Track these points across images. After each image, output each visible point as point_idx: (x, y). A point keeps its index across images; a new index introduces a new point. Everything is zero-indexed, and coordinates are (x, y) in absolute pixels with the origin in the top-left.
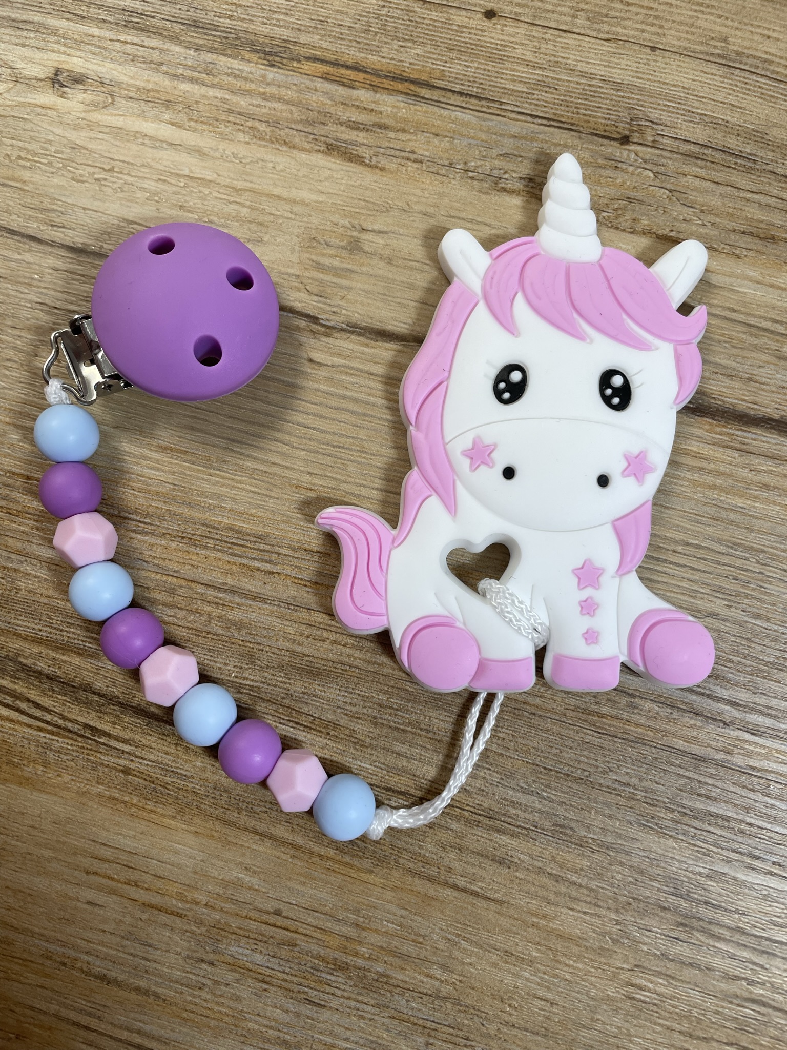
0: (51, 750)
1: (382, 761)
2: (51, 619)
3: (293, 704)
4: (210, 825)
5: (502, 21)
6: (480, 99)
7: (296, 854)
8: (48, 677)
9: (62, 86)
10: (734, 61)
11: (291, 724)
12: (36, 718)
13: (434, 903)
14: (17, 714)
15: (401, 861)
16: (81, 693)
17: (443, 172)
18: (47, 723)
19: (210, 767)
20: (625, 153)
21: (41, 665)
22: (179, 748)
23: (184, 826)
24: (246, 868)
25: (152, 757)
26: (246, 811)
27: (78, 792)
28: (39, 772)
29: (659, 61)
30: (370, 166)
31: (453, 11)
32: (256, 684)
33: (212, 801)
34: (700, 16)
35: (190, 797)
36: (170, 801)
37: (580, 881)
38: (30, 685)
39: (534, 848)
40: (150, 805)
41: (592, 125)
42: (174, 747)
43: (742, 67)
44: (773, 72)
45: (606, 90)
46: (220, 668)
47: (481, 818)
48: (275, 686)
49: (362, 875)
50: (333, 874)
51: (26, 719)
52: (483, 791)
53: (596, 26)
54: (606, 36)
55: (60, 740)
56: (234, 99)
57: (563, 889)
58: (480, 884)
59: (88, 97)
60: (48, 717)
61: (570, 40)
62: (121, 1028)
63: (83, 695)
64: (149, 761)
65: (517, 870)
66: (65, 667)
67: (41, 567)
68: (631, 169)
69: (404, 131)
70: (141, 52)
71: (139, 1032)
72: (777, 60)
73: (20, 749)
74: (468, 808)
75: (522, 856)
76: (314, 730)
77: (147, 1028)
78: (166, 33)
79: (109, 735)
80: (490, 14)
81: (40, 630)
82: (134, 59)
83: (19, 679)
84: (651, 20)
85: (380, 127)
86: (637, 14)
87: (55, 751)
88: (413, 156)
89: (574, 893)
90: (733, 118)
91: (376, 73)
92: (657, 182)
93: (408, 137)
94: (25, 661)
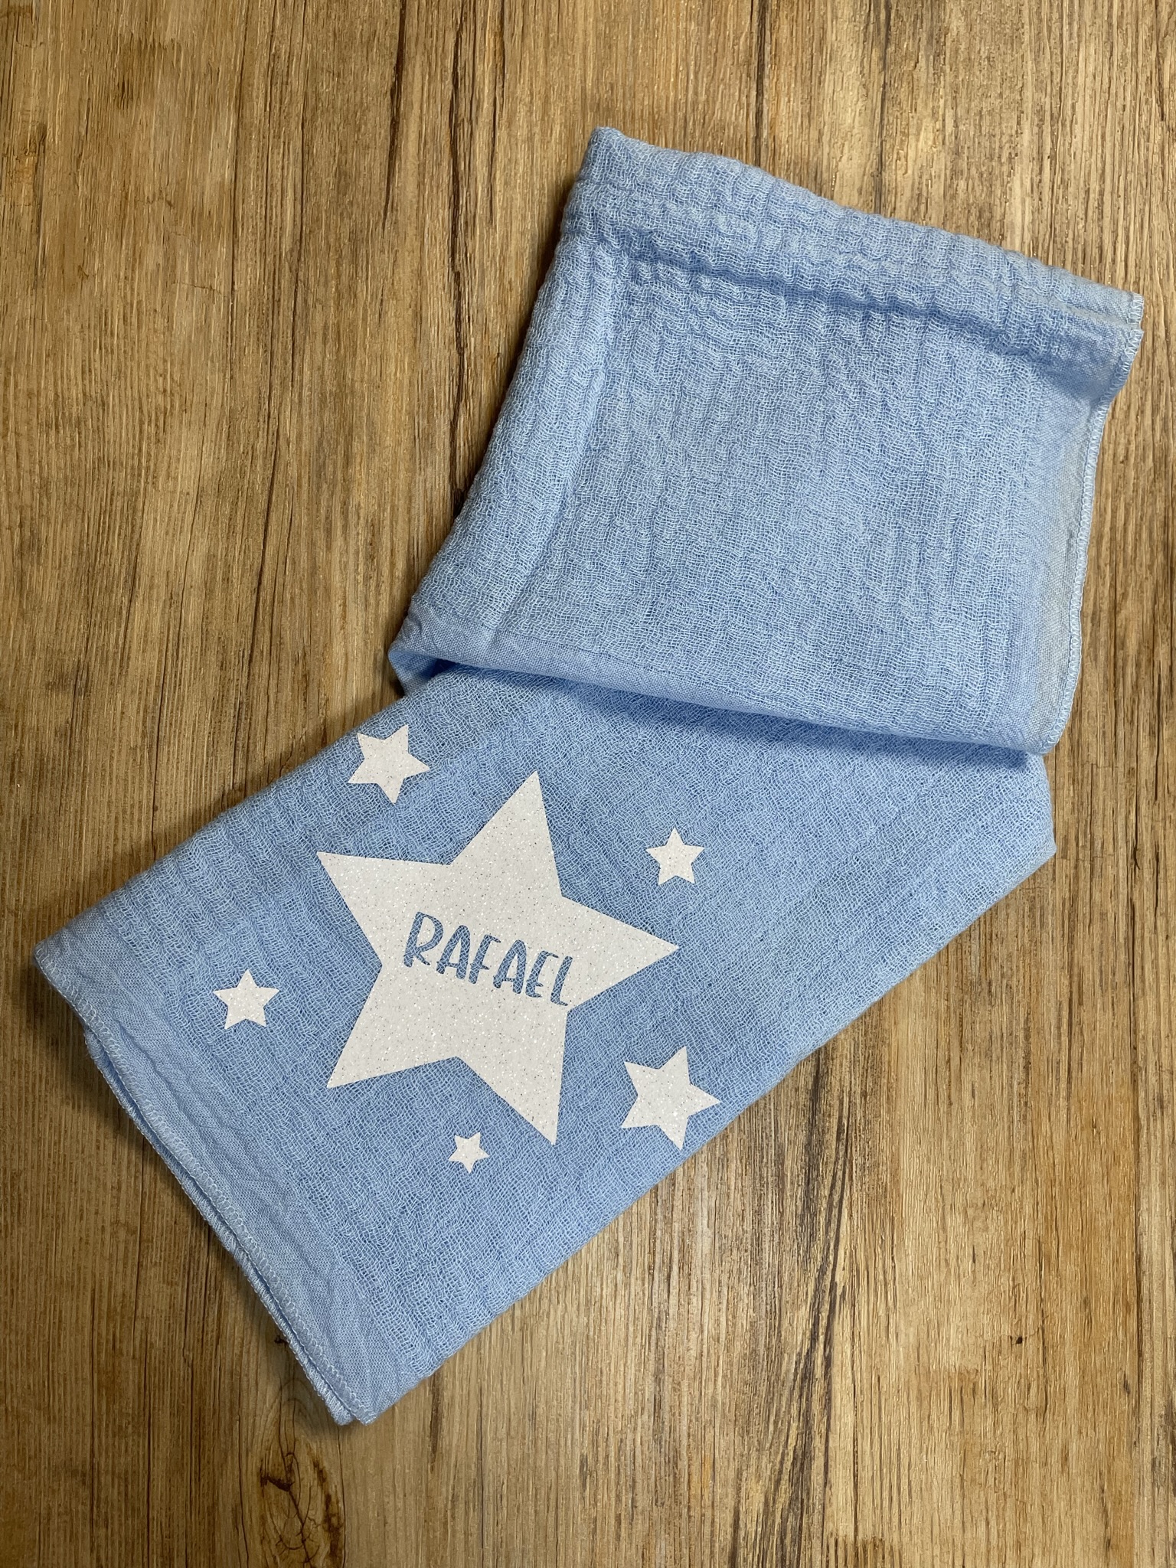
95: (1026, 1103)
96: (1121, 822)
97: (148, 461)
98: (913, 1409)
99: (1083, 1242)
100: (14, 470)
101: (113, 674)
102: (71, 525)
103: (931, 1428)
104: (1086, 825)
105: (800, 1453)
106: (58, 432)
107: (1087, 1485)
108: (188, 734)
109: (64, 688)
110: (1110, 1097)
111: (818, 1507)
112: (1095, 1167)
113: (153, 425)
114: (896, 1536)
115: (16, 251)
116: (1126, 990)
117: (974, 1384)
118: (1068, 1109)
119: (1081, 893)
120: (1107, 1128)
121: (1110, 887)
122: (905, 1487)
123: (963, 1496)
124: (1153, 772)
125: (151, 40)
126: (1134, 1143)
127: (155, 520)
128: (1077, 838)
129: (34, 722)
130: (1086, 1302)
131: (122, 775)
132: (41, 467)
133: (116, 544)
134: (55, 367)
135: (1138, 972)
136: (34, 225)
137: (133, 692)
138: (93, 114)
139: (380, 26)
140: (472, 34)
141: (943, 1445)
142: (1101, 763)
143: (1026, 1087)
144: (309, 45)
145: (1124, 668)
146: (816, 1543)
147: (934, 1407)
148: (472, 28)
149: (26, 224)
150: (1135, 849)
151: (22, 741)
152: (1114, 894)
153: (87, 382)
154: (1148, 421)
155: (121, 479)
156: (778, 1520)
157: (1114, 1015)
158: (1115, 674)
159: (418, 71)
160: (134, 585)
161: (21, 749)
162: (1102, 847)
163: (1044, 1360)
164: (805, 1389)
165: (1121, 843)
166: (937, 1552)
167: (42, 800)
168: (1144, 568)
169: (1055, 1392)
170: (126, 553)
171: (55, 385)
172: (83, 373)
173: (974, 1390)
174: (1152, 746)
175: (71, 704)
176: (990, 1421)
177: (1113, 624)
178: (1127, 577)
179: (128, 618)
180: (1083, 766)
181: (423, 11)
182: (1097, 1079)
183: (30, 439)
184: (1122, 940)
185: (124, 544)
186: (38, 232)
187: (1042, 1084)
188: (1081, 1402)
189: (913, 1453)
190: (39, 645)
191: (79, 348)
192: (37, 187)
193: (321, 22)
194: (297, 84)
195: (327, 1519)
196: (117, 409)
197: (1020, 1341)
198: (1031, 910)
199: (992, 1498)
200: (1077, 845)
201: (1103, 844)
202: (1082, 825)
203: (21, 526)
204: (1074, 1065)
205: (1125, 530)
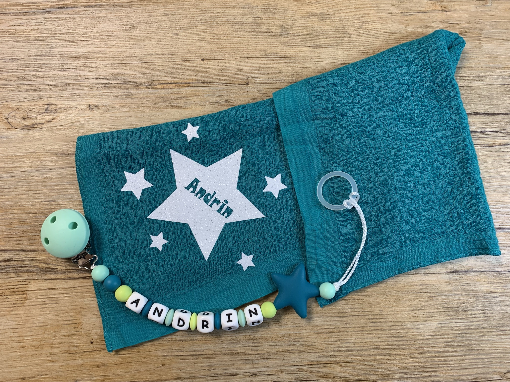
5: (207, 61)
6: (207, 83)
9: (92, 109)
10: (269, 56)
17: (204, 105)
20: (249, 87)
30: (184, 108)
31: (193, 61)
34: (257, 46)
41: (238, 82)
44: (279, 56)
45: (239, 72)
53: (231, 56)
54: (235, 58)
56: (142, 100)
59: (101, 110)
61: (226, 61)
62: (189, 352)
69: (190, 97)
70: (112, 94)
71: (195, 351)
72: (280, 52)
77: (196, 349)
78: (117, 87)
80: (203, 60)
82: (110, 97)
84: (245, 50)
85: (183, 97)
86: (241, 50)
88: (194, 103)
90: (273, 71)
91: (178, 83)
92: (259, 93)
93: (192, 98)
95: (169, 341)
96: (265, 369)
97: (352, 49)
98: (69, 307)
99: (124, 363)
100: (345, 11)
101: (287, 43)
102: (331, 28)
103: (63, 314)
104: (263, 357)
105: (56, 270)
106: (358, 23)
107: (43, 370)
108: (271, 66)
109: (282, 30)
110: (172, 370)
111: (38, 278)
112: (149, 366)
113: (364, 49)
114: (28, 304)
115: (411, 6)
116: (208, 374)
117: (78, 328)
118: (168, 356)
119: (240, 356)
120: (162, 369)
121: (243, 367)
122: (44, 306)
123: (41, 326)
124: (283, 380)
125: (482, 39)
126: (158, 379)
127: (335, 52)
128: (258, 354)
129: (271, 22)
130: (104, 365)
131: (257, 48)
132: (347, 18)
133: (326, 41)
134: (377, 20)
135: (215, 378)
136: (420, 11)
137: (282, 49)
138: (456, 25)
139: (497, 107)
140: (499, 136)
141: (58, 318)
142: (284, 361)
143: (174, 341)
144: (487, 86)
145: (317, 367)
146: (27, 278)
147: (71, 314)
148: (501, 136)
149: (420, 9)
150: (256, 375)
151: (265, 19)
152: (240, 368)
153: (374, 30)
154: (402, 371)
155: (346, 41)
156: (34, 264)
157: (200, 370)
158: (315, 364)
159: (484, 120)
160: (314, 47)
161: (262, 19)
162: (256, 363)
163: (85, 352)
164: (76, 271)
165: (258, 370)
166: (23, 319)
167: (248, 26)
168: (351, 372)
169: (75, 356)
170: (324, 44)
171: (372, 21)
172: (377, 28)
173: (75, 328)
174: (291, 379)
175: (277, 32)
176: (65, 334)
177: (331, 363)
178: (348, 366)
179: (304, 46)
180: (283, 355)
181: (504, 120)
182: (178, 365)
183: (355, 15)
184: (225, 372)
185: (327, 43)
186: (418, 12)
187: (176, 346)
188: (72, 365)
189: (56, 308)
190: (294, 22)
191: (384, 27)
192: (432, 11)
193: (495, 89)
194: (474, 84)
195: (37, 124)
196: (367, 39)
197: (92, 343)
198: (233, 339)
199: (40, 337)
200: (256, 354)
201: (257, 363)
202: (263, 355)
203: (329, 14)
204: (183, 357)
205: (364, 365)
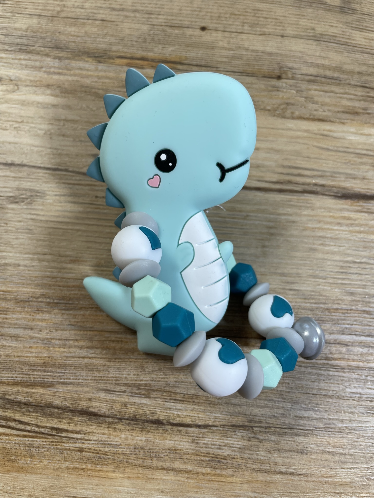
0: (33, 447)
1: (227, 410)
2: (22, 369)
3: (171, 389)
4: (136, 471)
7: (189, 476)
8: (25, 404)
11: (172, 401)
12: (22, 430)
13: (271, 485)
14: (10, 430)
15: (248, 465)
16: (47, 409)
18: (29, 431)
19: (130, 437)
21: (20, 398)
22: (110, 429)
23: (121, 475)
24: (162, 492)
25: (95, 438)
26: (156, 457)
27: (54, 469)
28: (28, 462)
29: (286, 41)
32: (148, 382)
33: (134, 456)
35: (122, 457)
36: (110, 462)
37: (344, 452)
38: (14, 412)
39: (317, 440)
40: (99, 467)
42: (107, 429)
43: (324, 40)
46: (126, 378)
47: (286, 430)
48: (159, 381)
49: (228, 479)
50: (212, 482)
51: (15, 432)
52: (284, 414)
55: (38, 440)
57: (337, 458)
58: (293, 467)
60: (29, 428)
63: (48, 410)
64: (94, 441)
65: (311, 455)
66: (35, 396)
67: (12, 341)
68: (285, 90)
73: (15, 451)
74: (278, 426)
75: (312, 446)
76: (186, 401)
79: (67, 431)
81: (16, 377)
83: (7, 409)
87: (36, 448)
89: (343, 460)
94: (9, 397)
